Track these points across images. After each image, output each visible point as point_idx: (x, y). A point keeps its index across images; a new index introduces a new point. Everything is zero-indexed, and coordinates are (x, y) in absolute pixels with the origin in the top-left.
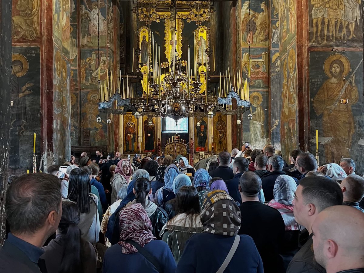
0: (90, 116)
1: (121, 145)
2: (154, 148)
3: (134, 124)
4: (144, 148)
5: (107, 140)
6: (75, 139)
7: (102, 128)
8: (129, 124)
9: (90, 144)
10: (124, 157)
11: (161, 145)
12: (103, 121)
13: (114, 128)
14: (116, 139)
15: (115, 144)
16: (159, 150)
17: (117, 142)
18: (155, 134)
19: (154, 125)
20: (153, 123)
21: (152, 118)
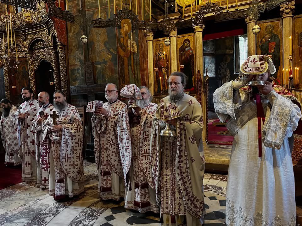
0: (97, 46)
1: (151, 83)
2: (193, 85)
3: (166, 55)
5: (118, 76)
6: (82, 77)
7: (112, 59)
8: (159, 54)
9: (93, 83)
10: (155, 99)
11: (202, 81)
12: (111, 50)
13: (139, 62)
14: (143, 76)
15: (142, 83)
16: (200, 88)
17: (144, 80)
18: (194, 65)
19: (192, 52)
20: (191, 49)
21: (189, 42)
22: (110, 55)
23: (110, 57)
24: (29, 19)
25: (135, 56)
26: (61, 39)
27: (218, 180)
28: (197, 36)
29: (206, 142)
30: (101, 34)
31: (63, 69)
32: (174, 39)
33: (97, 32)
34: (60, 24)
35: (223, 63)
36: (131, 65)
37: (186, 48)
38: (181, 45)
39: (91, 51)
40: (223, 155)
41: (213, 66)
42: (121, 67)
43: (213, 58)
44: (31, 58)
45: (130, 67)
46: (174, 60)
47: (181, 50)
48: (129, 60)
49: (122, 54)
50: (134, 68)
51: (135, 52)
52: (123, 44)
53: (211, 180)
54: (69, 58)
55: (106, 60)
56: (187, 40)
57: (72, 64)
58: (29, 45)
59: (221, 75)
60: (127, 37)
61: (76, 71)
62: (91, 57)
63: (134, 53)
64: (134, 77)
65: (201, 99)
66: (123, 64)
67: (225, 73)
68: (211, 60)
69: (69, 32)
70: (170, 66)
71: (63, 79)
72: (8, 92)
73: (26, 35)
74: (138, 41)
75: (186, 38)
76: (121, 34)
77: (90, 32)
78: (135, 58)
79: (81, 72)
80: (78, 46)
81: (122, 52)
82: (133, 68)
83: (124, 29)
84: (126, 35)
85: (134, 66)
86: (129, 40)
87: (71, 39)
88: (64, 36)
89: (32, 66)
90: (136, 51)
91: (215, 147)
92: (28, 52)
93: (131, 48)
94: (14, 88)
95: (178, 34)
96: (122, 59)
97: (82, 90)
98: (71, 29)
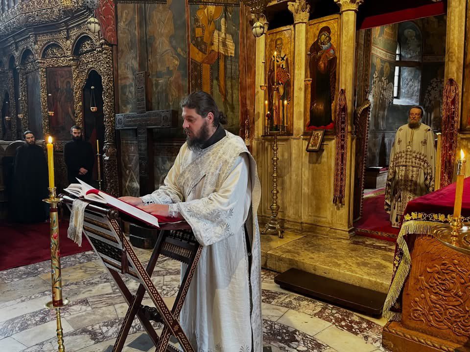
1: (259, 113)
2: (333, 119)
3: (287, 59)
4: (309, 120)
6: (134, 99)
7: (179, 68)
8: (276, 59)
9: (145, 109)
10: (264, 142)
11: (349, 110)
12: (179, 50)
13: (238, 73)
14: (244, 98)
15: (242, 113)
16: (343, 126)
17: (246, 107)
18: (335, 79)
19: (334, 53)
20: (331, 47)
21: (330, 33)
22: (177, 60)
23: (176, 62)
24: (67, 2)
25: (228, 62)
26: (104, 34)
27: (330, 321)
28: (344, 20)
29: (349, 232)
30: (166, 22)
31: (107, 86)
32: (301, 29)
33: (159, 19)
34: (104, 8)
35: (437, 79)
36: (217, 79)
37: (324, 44)
38: (314, 39)
39: (151, 52)
40: (365, 264)
41: (416, 84)
42: (193, 82)
43: (418, 71)
44: (77, 67)
45: (215, 82)
46: (300, 68)
47: (314, 49)
48: (215, 68)
49: (198, 56)
50: (226, 85)
51: (230, 55)
52: (202, 40)
53: (316, 319)
54: (119, 65)
55: (171, 69)
56: (327, 29)
57: (122, 76)
58: (73, 47)
59: (430, 101)
60: (212, 27)
61: (128, 90)
62: (150, 64)
63: (226, 57)
64: (223, 100)
65: (345, 146)
66: (200, 76)
67: (439, 99)
68: (413, 75)
69: (119, 20)
70: (292, 80)
71: (107, 102)
72: (45, 121)
73: (68, 30)
74: (237, 34)
75: (324, 25)
76: (197, 20)
77: (149, 19)
78: (229, 66)
79: (133, 90)
80: (130, 45)
81: (198, 54)
82: (222, 83)
83: (206, 10)
84: (210, 22)
85: (225, 81)
86: (216, 33)
87: (121, 33)
88: (111, 28)
89: (78, 81)
90: (231, 53)
91: (364, 243)
92: (71, 58)
93: (221, 47)
94: (51, 116)
95: (311, 18)
96: (196, 66)
97: (130, 121)
98: (122, 16)
